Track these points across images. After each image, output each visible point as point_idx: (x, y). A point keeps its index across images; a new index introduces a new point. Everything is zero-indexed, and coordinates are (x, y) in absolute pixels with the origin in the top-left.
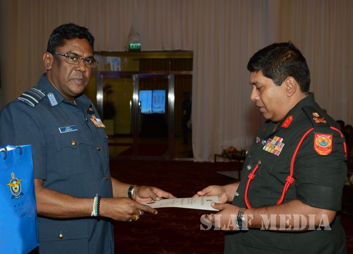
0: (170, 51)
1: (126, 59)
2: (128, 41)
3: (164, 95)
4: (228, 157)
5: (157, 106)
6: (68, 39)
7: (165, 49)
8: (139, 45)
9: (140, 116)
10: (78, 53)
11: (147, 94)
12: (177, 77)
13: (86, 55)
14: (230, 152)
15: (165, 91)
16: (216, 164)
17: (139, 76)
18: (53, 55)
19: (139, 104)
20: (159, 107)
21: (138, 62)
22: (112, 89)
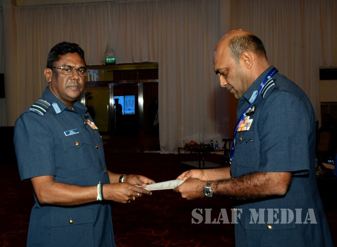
0: (139, 63)
1: (103, 71)
2: (105, 56)
3: (135, 99)
4: (190, 150)
6: (62, 54)
7: (135, 62)
8: (114, 59)
10: (72, 65)
12: (145, 85)
13: (78, 66)
14: (191, 145)
15: (135, 96)
16: (179, 155)
17: (114, 84)
18: (52, 70)
20: (129, 110)
21: (112, 73)
22: (91, 96)
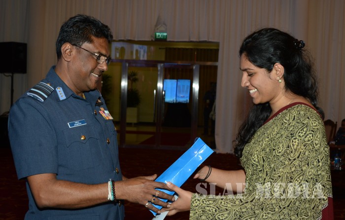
0: (196, 42)
1: (152, 48)
2: (155, 30)
3: (189, 84)
5: (182, 96)
7: (192, 40)
8: (165, 34)
9: (163, 105)
11: (171, 84)
15: (189, 81)
17: (164, 65)
19: (164, 93)
20: (183, 97)
21: (164, 51)
22: (136, 77)
